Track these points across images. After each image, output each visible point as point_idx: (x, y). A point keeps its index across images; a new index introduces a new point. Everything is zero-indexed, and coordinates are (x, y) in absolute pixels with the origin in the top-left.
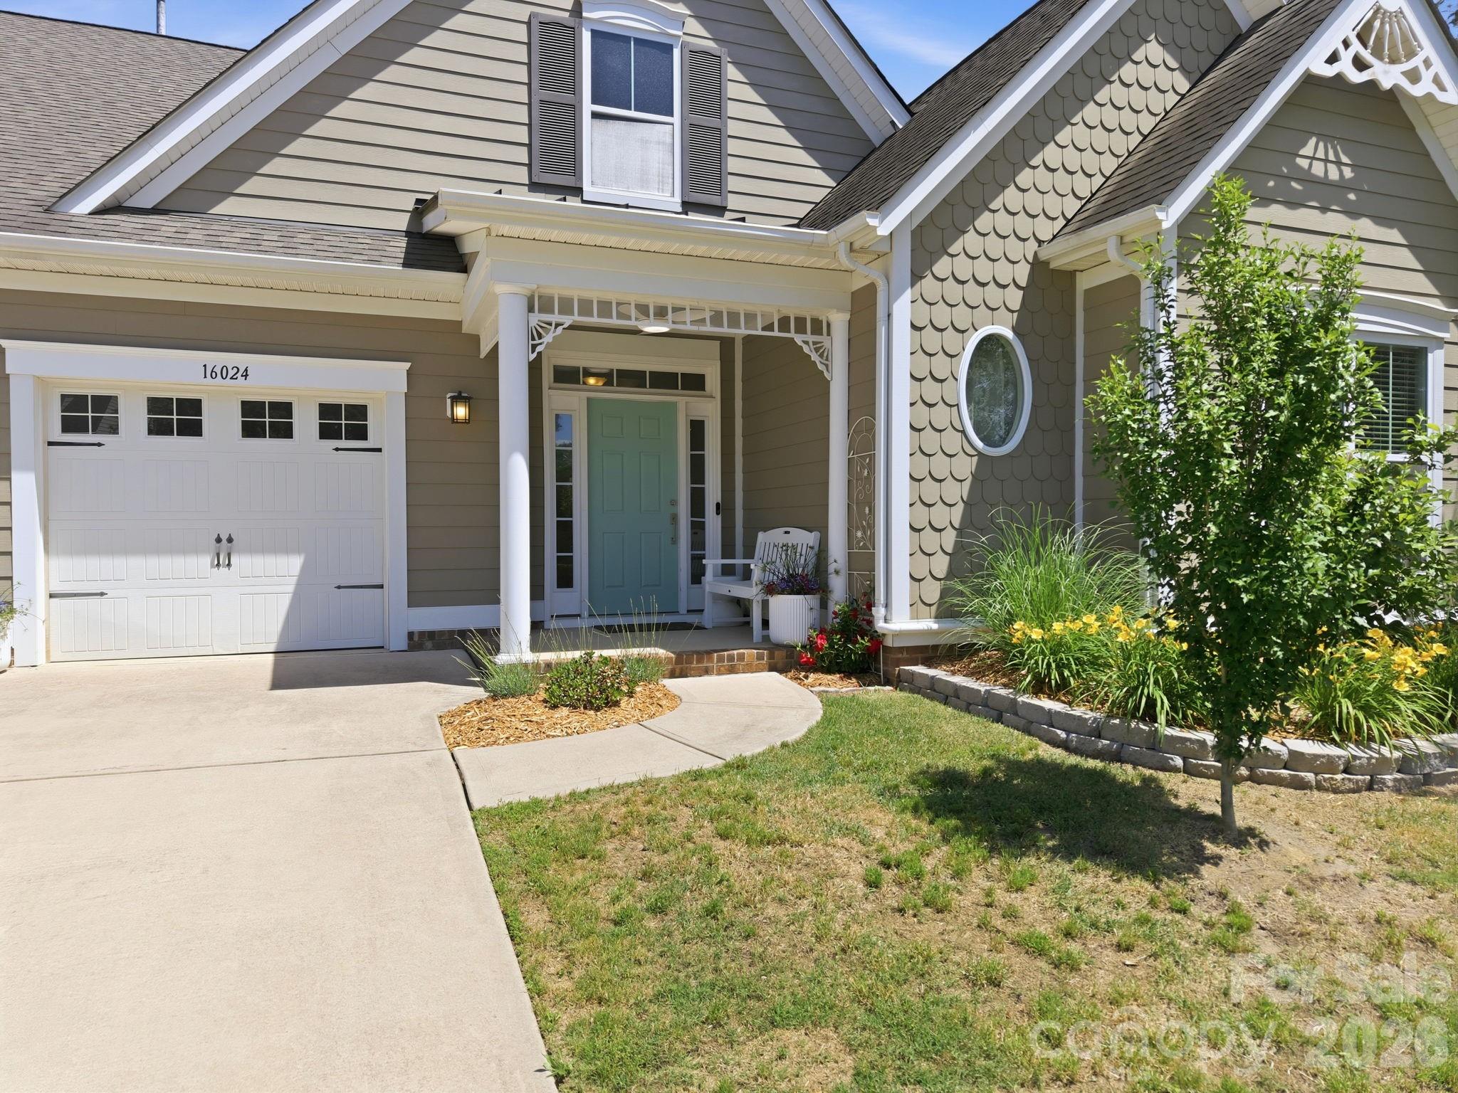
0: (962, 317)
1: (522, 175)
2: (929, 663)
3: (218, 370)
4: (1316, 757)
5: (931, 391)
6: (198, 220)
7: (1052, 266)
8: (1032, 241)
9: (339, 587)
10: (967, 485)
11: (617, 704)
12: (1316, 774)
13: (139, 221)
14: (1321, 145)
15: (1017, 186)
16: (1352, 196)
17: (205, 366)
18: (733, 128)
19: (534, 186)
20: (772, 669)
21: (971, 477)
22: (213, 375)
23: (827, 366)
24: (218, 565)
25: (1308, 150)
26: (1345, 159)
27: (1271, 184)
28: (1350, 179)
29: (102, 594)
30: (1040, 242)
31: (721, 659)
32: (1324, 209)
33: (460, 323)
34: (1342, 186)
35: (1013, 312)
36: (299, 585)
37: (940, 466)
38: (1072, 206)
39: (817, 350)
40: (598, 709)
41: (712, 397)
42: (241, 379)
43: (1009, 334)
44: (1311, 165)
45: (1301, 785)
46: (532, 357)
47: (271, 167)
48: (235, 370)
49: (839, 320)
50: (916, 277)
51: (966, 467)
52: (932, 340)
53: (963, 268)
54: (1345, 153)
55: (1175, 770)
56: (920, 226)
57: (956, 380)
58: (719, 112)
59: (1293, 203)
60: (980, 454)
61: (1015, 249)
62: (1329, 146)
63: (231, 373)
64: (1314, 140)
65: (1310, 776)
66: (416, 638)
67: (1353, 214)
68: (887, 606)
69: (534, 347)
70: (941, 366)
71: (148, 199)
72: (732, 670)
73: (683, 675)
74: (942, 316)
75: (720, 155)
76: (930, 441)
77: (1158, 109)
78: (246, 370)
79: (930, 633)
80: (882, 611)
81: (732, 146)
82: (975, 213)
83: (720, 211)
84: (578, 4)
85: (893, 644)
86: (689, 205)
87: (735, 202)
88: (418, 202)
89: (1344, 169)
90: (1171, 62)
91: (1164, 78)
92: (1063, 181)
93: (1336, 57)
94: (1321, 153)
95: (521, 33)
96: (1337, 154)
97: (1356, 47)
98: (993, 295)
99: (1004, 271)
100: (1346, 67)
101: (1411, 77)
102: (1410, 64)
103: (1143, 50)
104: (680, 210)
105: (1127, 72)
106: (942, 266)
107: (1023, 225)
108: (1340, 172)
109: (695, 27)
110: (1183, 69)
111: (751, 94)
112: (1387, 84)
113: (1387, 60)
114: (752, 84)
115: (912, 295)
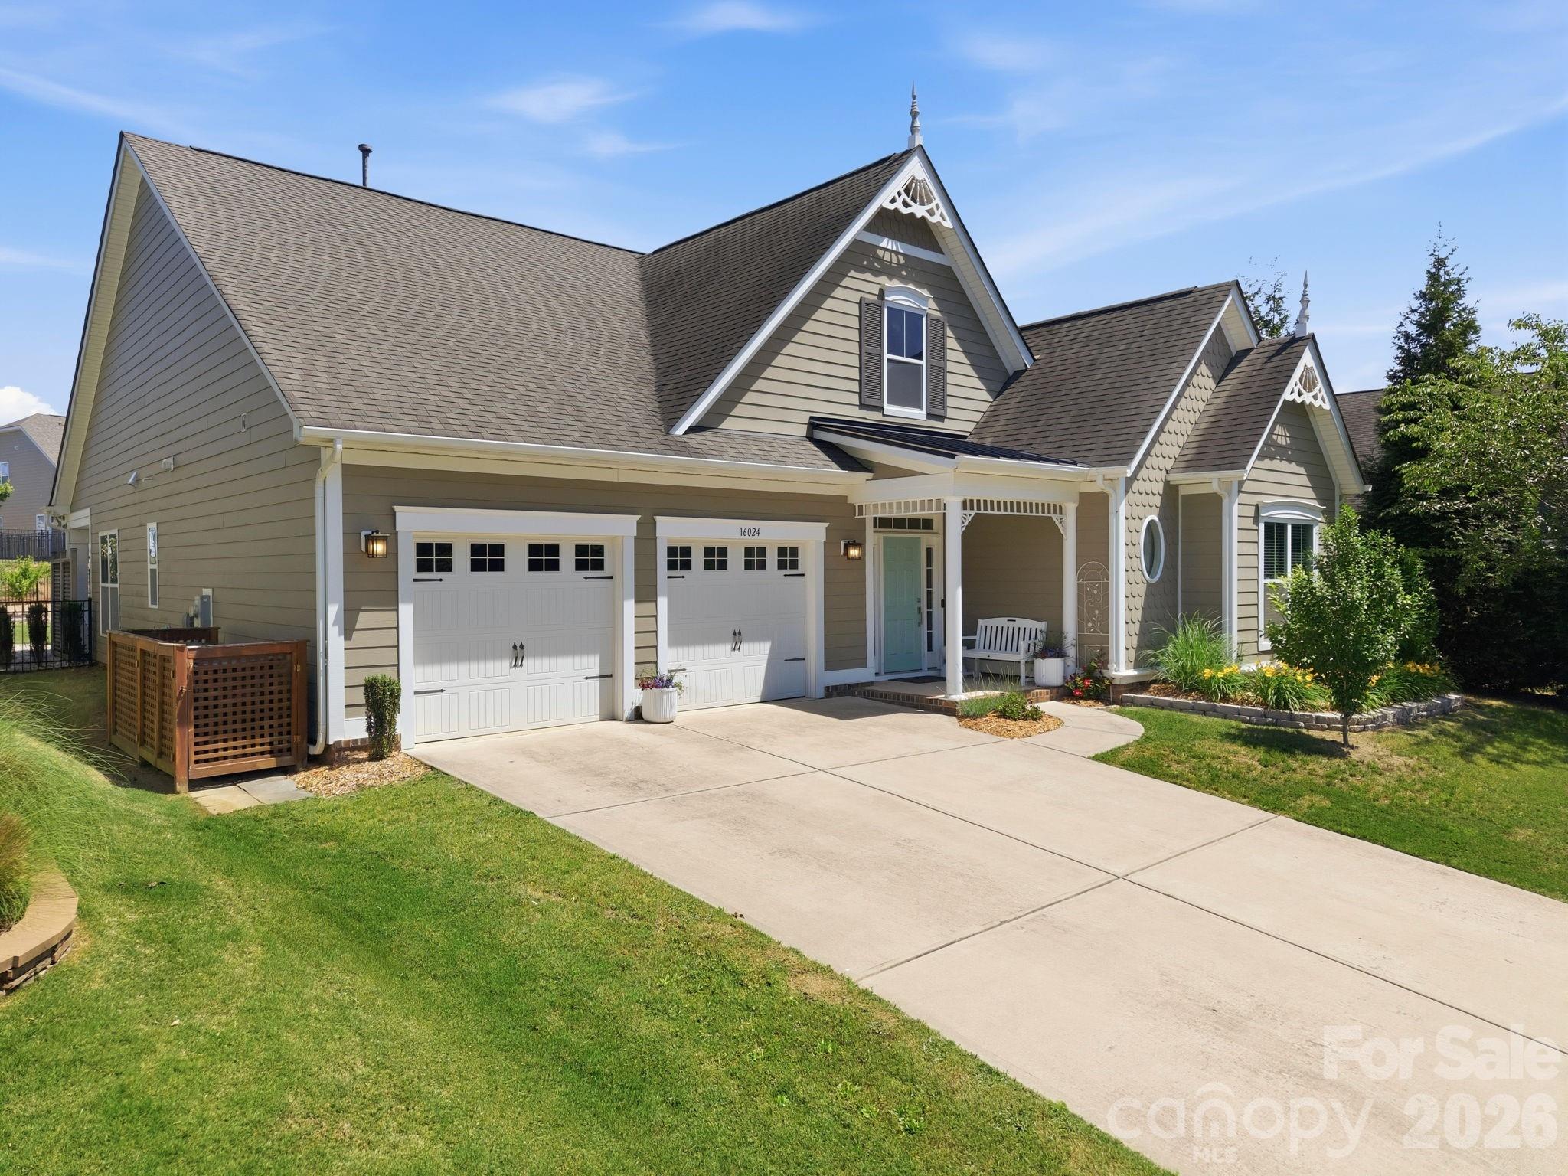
0: (1141, 511)
1: (855, 399)
2: (1133, 692)
3: (746, 531)
5: (1131, 550)
9: (786, 661)
10: (1143, 598)
16: (1290, 453)
17: (741, 528)
18: (950, 367)
19: (862, 406)
20: (1051, 700)
21: (1145, 595)
22: (745, 533)
23: (1065, 532)
24: (735, 649)
26: (1287, 434)
28: (1289, 444)
30: (1167, 471)
32: (1281, 460)
34: (1287, 447)
35: (1157, 508)
36: (769, 660)
38: (1177, 451)
39: (1061, 523)
41: (936, 533)
42: (756, 536)
43: (1157, 520)
44: (1277, 438)
48: (754, 530)
49: (1072, 507)
50: (1127, 492)
51: (1141, 590)
57: (1139, 544)
58: (944, 358)
59: (1272, 457)
60: (1147, 582)
61: (1158, 475)
63: (752, 532)
66: (830, 690)
68: (1116, 663)
74: (1135, 511)
75: (944, 383)
76: (1131, 576)
78: (759, 530)
80: (1114, 666)
81: (950, 378)
83: (942, 418)
84: (881, 291)
85: (1117, 682)
86: (930, 416)
87: (950, 413)
88: (812, 418)
89: (1287, 438)
90: (1210, 374)
91: (1207, 382)
92: (1174, 439)
93: (1293, 391)
94: (1280, 431)
95: (856, 310)
96: (1285, 432)
97: (1299, 386)
98: (1151, 499)
99: (1155, 487)
100: (1296, 395)
101: (1315, 398)
102: (1315, 392)
103: (1200, 368)
104: (925, 418)
105: (1195, 380)
106: (1135, 486)
107: (1161, 462)
108: (1286, 441)
109: (932, 303)
110: (1214, 377)
111: (956, 345)
112: (1308, 402)
113: (1308, 390)
114: (956, 338)
115: (1125, 501)
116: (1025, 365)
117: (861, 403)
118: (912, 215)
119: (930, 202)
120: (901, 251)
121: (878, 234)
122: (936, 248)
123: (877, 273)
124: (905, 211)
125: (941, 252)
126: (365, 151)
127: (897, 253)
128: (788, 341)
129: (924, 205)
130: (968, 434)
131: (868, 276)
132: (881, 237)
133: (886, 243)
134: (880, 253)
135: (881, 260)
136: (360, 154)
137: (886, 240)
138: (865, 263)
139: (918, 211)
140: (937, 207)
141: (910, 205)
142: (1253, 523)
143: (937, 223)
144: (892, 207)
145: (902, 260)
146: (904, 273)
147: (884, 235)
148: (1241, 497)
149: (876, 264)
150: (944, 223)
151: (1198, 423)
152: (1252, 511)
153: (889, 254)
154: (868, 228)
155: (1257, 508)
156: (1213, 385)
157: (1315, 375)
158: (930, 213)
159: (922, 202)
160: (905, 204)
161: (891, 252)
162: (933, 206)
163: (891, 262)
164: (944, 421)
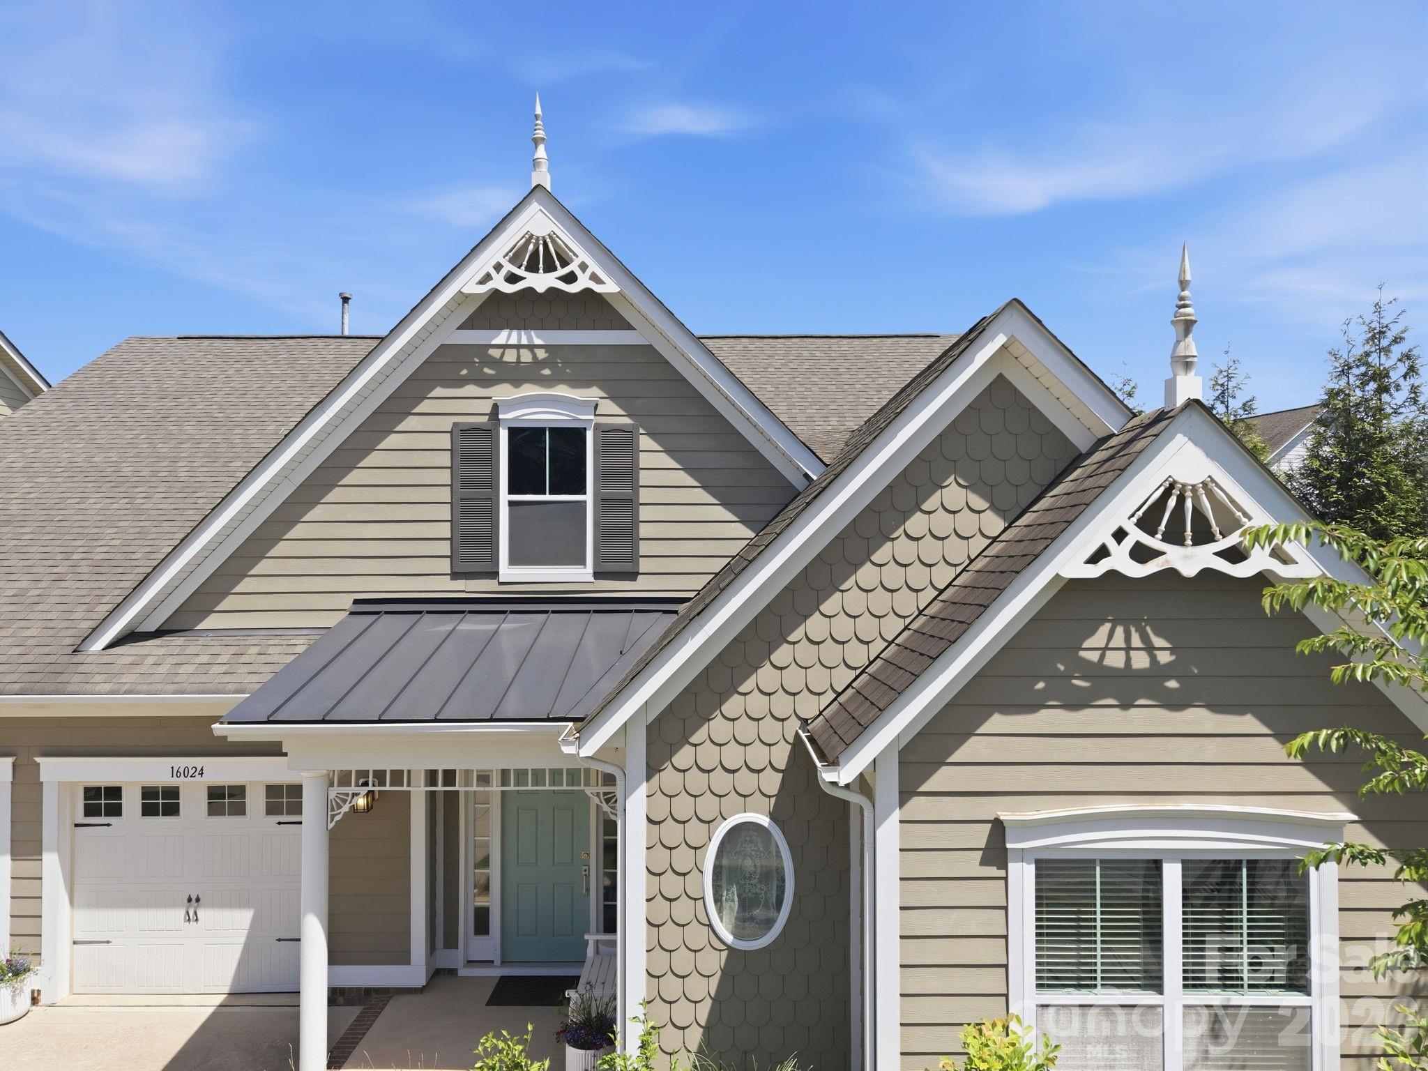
0: (707, 806)
1: (445, 565)
3: (181, 770)
5: (672, 885)
6: (180, 641)
8: (793, 720)
9: (279, 940)
10: (715, 982)
13: (144, 644)
14: (1120, 631)
15: (771, 663)
16: (1172, 684)
17: (172, 768)
18: (646, 496)
19: (455, 575)
21: (720, 972)
22: (178, 774)
24: (189, 920)
25: (1097, 640)
26: (1158, 642)
27: (1041, 686)
28: (1169, 665)
29: (108, 942)
30: (804, 722)
32: (1125, 706)
34: (1157, 673)
35: (770, 797)
36: (249, 937)
37: (683, 961)
38: (843, 678)
39: (606, 801)
42: (200, 775)
43: (764, 821)
44: (1103, 658)
46: (331, 826)
47: (241, 587)
48: (194, 769)
50: (652, 770)
51: (714, 962)
52: (672, 833)
53: (708, 756)
54: (1157, 634)
56: (658, 719)
57: (702, 872)
58: (633, 484)
59: (1076, 703)
60: (729, 948)
61: (771, 730)
62: (1133, 630)
63: (191, 772)
64: (1108, 626)
67: (1175, 703)
69: (333, 816)
70: (683, 859)
74: (683, 807)
75: (634, 523)
76: (671, 936)
77: (960, 559)
78: (202, 769)
81: (646, 513)
82: (722, 698)
83: (633, 575)
84: (496, 408)
86: (598, 575)
87: (644, 565)
88: (356, 602)
89: (1158, 653)
90: (978, 502)
91: (967, 523)
92: (831, 653)
93: (1102, 552)
94: (1119, 639)
95: (445, 441)
96: (1145, 638)
97: (1136, 535)
98: (746, 781)
99: (758, 756)
100: (1120, 561)
101: (1235, 555)
102: (1233, 540)
103: (937, 495)
104: (592, 579)
105: (916, 523)
106: (683, 757)
107: (782, 705)
108: (1153, 659)
109: (608, 407)
110: (994, 507)
111: (666, 461)
112: (1189, 569)
113: (1189, 542)
114: (667, 451)
115: (648, 788)
116: (806, 476)
117: (456, 570)
118: (530, 290)
119: (567, 261)
120: (537, 341)
121: (489, 328)
122: (623, 324)
123: (487, 382)
124: (509, 289)
125: (630, 327)
127: (531, 347)
129: (555, 269)
130: (693, 595)
131: (471, 390)
132: (497, 331)
133: (502, 337)
134: (495, 353)
135: (498, 363)
136: (341, 301)
137: (505, 333)
138: (464, 372)
139: (541, 282)
140: (583, 267)
141: (523, 278)
142: (984, 862)
143: (588, 292)
144: (484, 289)
145: (541, 354)
146: (547, 372)
147: (501, 328)
148: (918, 807)
149: (486, 370)
150: (598, 289)
151: (920, 613)
152: (980, 837)
153: (514, 351)
154: (469, 324)
155: (998, 827)
156: (994, 523)
157: (1233, 501)
158: (570, 278)
159: (550, 268)
160: (512, 278)
161: (518, 347)
162: (573, 267)
163: (518, 361)
164: (635, 580)
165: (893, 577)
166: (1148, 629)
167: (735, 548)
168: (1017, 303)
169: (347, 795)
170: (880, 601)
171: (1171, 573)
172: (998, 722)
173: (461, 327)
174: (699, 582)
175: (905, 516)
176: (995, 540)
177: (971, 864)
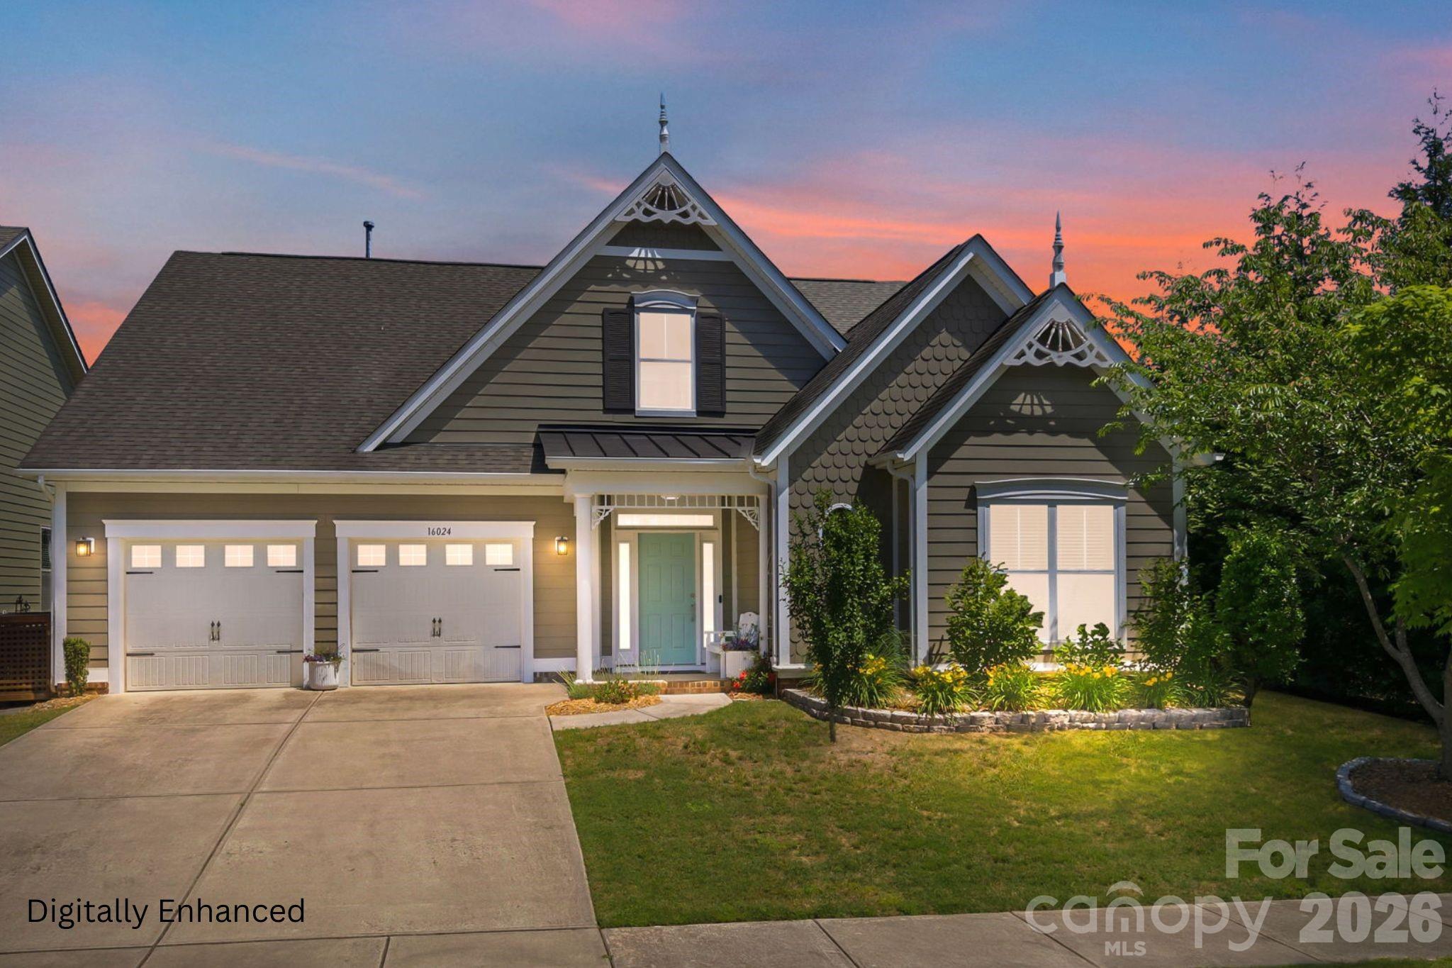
1: (599, 404)
2: (800, 687)
3: (435, 530)
4: (902, 717)
6: (423, 448)
7: (877, 468)
8: (864, 455)
9: (497, 647)
11: (627, 701)
12: (902, 724)
13: (395, 453)
14: (1028, 397)
16: (1052, 423)
17: (428, 528)
18: (731, 361)
19: (606, 410)
20: (723, 691)
22: (433, 533)
23: (757, 523)
24: (434, 635)
25: (1020, 399)
26: (1045, 402)
27: (992, 423)
28: (1051, 413)
29: (377, 650)
30: (870, 456)
31: (693, 686)
32: (1031, 432)
33: (562, 497)
34: (1045, 417)
35: (852, 495)
38: (890, 433)
39: (750, 515)
40: (617, 704)
41: (717, 529)
42: (447, 534)
43: (849, 507)
44: (1021, 409)
45: (896, 729)
46: (594, 527)
47: (460, 414)
48: (443, 528)
49: (763, 499)
50: (792, 481)
52: (802, 513)
53: (821, 473)
54: (1045, 398)
55: (847, 723)
56: (794, 454)
58: (722, 354)
59: (1008, 431)
61: (853, 460)
62: (1034, 396)
63: (440, 531)
64: (1023, 394)
65: (899, 725)
66: (538, 676)
67: (1053, 432)
68: (778, 656)
69: (594, 523)
71: (398, 438)
72: (700, 692)
73: (672, 693)
74: (807, 500)
75: (722, 379)
77: (950, 371)
78: (450, 529)
79: (800, 671)
80: (775, 659)
81: (731, 373)
82: (828, 443)
83: (721, 414)
84: (632, 299)
85: (781, 676)
86: (699, 413)
87: (729, 408)
88: (540, 426)
89: (1045, 407)
90: (957, 343)
91: (952, 353)
92: (883, 420)
93: (1022, 354)
94: (1028, 400)
95: (598, 321)
96: (1040, 400)
97: (1037, 346)
98: (839, 487)
99: (846, 473)
100: (1030, 358)
101: (1079, 356)
102: (1079, 350)
103: (937, 339)
104: (695, 416)
105: (926, 352)
106: (808, 474)
107: (858, 447)
108: (1043, 410)
109: (704, 302)
110: (966, 345)
111: (741, 339)
112: (1061, 363)
113: (1060, 350)
114: (741, 332)
115: (790, 490)
116: (835, 349)
117: (607, 407)
118: (659, 222)
119: (683, 203)
120: (658, 256)
121: (627, 246)
122: (715, 247)
123: (625, 282)
124: (645, 219)
125: (719, 249)
126: (369, 227)
127: (653, 260)
128: (510, 359)
129: (675, 208)
130: (760, 428)
131: (615, 287)
132: (632, 248)
133: (635, 253)
134: (630, 263)
135: (628, 269)
136: (365, 229)
137: (637, 250)
138: (610, 275)
139: (667, 216)
140: (694, 208)
141: (654, 213)
142: (966, 507)
143: (695, 225)
144: (629, 219)
145: (661, 265)
146: (664, 278)
147: (636, 246)
148: (937, 480)
149: (625, 275)
150: (703, 222)
151: (929, 399)
152: (964, 494)
153: (643, 262)
154: (613, 242)
155: (973, 490)
156: (966, 355)
157: (1079, 331)
158: (685, 215)
159: (672, 207)
160: (647, 213)
161: (645, 259)
162: (687, 208)
163: (646, 269)
164: (723, 417)
165: (915, 380)
166: (1042, 397)
167: (788, 398)
168: (978, 237)
169: (602, 510)
170: (909, 393)
171: (1052, 364)
172: (972, 440)
173: (609, 244)
174: (765, 420)
175: (921, 348)
176: (966, 361)
177: (960, 507)
